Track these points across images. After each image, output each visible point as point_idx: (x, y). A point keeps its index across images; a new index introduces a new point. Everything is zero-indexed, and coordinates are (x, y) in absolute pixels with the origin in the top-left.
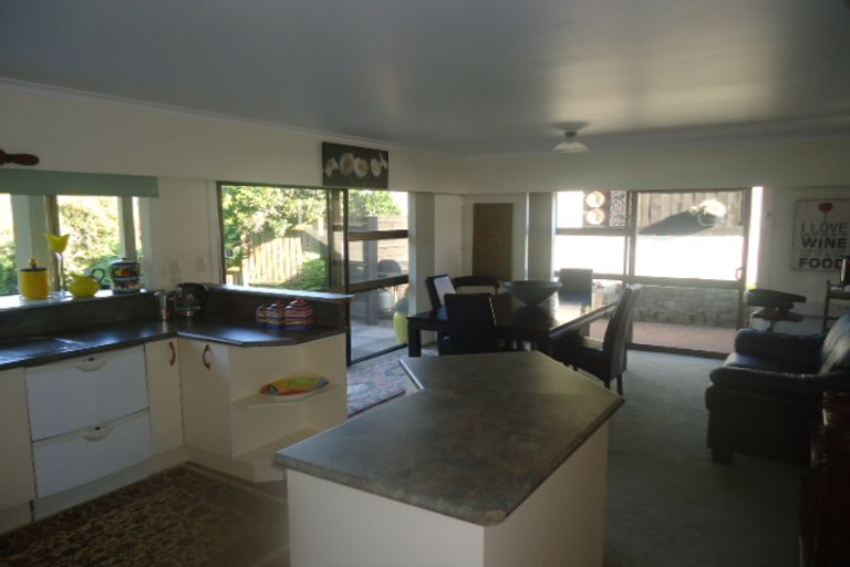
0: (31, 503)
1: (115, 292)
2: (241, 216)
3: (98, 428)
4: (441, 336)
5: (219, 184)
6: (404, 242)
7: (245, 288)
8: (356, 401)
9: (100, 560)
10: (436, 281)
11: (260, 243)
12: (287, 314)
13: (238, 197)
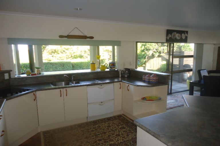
0: (87, 117)
1: (110, 70)
2: (146, 52)
3: (102, 102)
4: (201, 89)
5: (137, 42)
6: (192, 59)
7: (146, 71)
8: (171, 105)
9: (98, 135)
10: (201, 71)
11: (151, 59)
12: (151, 78)
13: (146, 47)
